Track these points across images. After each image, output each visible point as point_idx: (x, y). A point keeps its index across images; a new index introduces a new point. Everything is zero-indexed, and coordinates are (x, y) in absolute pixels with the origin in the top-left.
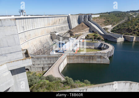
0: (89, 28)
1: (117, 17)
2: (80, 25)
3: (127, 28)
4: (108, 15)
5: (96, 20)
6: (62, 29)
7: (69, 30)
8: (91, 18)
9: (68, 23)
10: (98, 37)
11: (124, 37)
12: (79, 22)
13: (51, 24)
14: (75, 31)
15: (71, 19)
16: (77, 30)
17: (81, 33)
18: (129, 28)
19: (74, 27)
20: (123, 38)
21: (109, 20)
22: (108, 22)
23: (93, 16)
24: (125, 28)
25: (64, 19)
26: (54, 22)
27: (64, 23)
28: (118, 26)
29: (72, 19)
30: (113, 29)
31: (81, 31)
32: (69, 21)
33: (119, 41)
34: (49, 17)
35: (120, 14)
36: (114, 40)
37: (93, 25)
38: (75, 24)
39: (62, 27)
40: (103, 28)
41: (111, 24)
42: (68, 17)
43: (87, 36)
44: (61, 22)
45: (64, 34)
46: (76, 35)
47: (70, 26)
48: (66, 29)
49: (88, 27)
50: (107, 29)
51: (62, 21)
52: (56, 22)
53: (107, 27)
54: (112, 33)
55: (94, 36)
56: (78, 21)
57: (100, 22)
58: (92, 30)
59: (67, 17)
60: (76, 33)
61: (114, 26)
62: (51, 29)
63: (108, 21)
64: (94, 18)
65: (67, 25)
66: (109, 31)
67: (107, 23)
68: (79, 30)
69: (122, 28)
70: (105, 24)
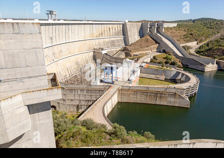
0: (157, 45)
1: (207, 28)
2: (142, 38)
4: (192, 23)
5: (170, 31)
6: (113, 44)
7: (124, 46)
8: (162, 28)
9: (124, 35)
10: (173, 61)
11: (217, 63)
12: (142, 34)
13: (95, 35)
14: (135, 49)
15: (128, 28)
16: (137, 47)
17: (144, 52)
19: (133, 42)
20: (215, 65)
21: (192, 32)
22: (191, 37)
23: (165, 25)
24: (220, 47)
25: (116, 29)
26: (100, 32)
27: (117, 34)
28: (208, 45)
29: (131, 29)
30: (200, 48)
31: (144, 49)
32: (124, 32)
33: (208, 70)
34: (93, 24)
35: (212, 24)
36: (200, 68)
37: (164, 39)
38: (134, 36)
39: (113, 41)
40: (181, 45)
41: (196, 40)
42: (124, 25)
43: (154, 58)
44: (111, 33)
45: (115, 52)
46: (134, 55)
47: (126, 41)
48: (119, 45)
49: (157, 42)
50: (189, 48)
51: (114, 31)
52: (103, 33)
53: (189, 44)
54: (198, 55)
55: (164, 58)
56: (140, 32)
57: (176, 36)
58: (163, 49)
59: (121, 25)
60: (135, 52)
61: (201, 44)
62: (96, 44)
63: (190, 34)
64: (168, 29)
65: (122, 37)
66: (192, 51)
67: (188, 39)
68: (141, 48)
69: (215, 48)
70: (185, 39)
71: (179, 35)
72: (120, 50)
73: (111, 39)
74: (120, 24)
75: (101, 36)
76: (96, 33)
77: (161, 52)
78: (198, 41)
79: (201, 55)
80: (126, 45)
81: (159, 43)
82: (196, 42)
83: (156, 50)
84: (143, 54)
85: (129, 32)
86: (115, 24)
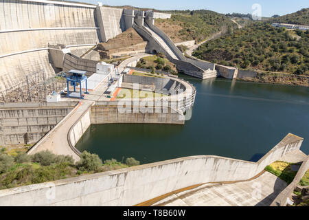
0: (145, 43)
1: (207, 23)
2: (125, 32)
3: (224, 50)
4: (190, 16)
5: (162, 24)
6: (80, 39)
7: (98, 43)
8: (152, 19)
9: (97, 26)
10: (165, 65)
11: (217, 68)
12: (124, 25)
13: (48, 23)
14: (114, 48)
16: (117, 45)
17: (128, 53)
18: (227, 51)
19: (112, 37)
20: (214, 71)
21: (190, 28)
22: (187, 34)
23: (156, 16)
24: (220, 49)
25: (85, 15)
26: (58, 19)
27: (86, 24)
28: (207, 45)
29: (107, 17)
30: (198, 49)
31: (128, 48)
32: (98, 21)
33: (207, 77)
35: (213, 19)
36: (198, 74)
37: (154, 35)
38: (112, 29)
39: (80, 35)
40: (176, 45)
41: (194, 39)
42: (97, 11)
43: (142, 61)
44: (76, 22)
45: (84, 52)
46: (114, 57)
48: (90, 42)
49: (145, 39)
50: (183, 49)
51: (80, 18)
52: (63, 19)
53: (186, 44)
54: (195, 58)
55: (156, 62)
56: (121, 23)
57: (170, 32)
58: (153, 49)
59: (92, 11)
61: (200, 44)
62: (51, 37)
63: (188, 30)
64: (159, 21)
65: (93, 29)
66: (189, 53)
67: (185, 36)
68: (123, 46)
69: (215, 49)
70: (181, 37)
71: (173, 30)
72: (91, 49)
73: (77, 31)
74: (90, 8)
77: (150, 53)
78: (196, 39)
79: (199, 58)
80: (101, 41)
81: (148, 41)
82: (194, 41)
83: (144, 51)
84: (126, 55)
85: (104, 22)
86: (82, 7)
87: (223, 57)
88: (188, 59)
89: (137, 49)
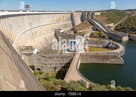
0: (92, 26)
1: (117, 15)
2: (83, 22)
3: (131, 27)
4: (108, 13)
5: (98, 17)
6: (66, 26)
7: (72, 27)
8: (94, 15)
9: (72, 20)
10: (103, 35)
11: (129, 36)
12: (82, 19)
13: (55, 21)
14: (79, 29)
15: (74, 16)
16: (81, 28)
17: (85, 31)
18: (133, 27)
19: (78, 25)
20: (127, 37)
21: (110, 18)
23: (96, 14)
24: (129, 27)
26: (58, 19)
27: (68, 20)
28: (120, 25)
29: (76, 16)
30: (116, 27)
31: (85, 29)
32: (72, 18)
33: (124, 40)
34: (54, 14)
35: (119, 13)
36: (119, 39)
37: (95, 22)
38: (78, 22)
39: (66, 24)
41: (113, 22)
42: (72, 15)
43: (92, 34)
44: (65, 19)
45: (67, 31)
46: (79, 33)
47: (73, 24)
48: (69, 27)
50: (109, 27)
51: (66, 18)
52: (60, 19)
53: (110, 25)
54: (116, 31)
55: (98, 34)
57: (102, 20)
60: (80, 31)
61: (116, 25)
62: (56, 26)
63: (110, 19)
65: (70, 22)
66: (112, 29)
67: (109, 22)
68: (83, 28)
69: (126, 27)
70: (107, 22)
71: (103, 19)
72: (70, 30)
73: (65, 23)
74: (69, 13)
75: (59, 21)
76: (55, 19)
77: (95, 30)
78: (114, 23)
79: (118, 31)
81: (93, 25)
82: (113, 24)
83: (92, 29)
84: (84, 32)
85: (75, 18)
86: (66, 13)
87: (131, 30)
88: (113, 32)
89: (89, 29)
